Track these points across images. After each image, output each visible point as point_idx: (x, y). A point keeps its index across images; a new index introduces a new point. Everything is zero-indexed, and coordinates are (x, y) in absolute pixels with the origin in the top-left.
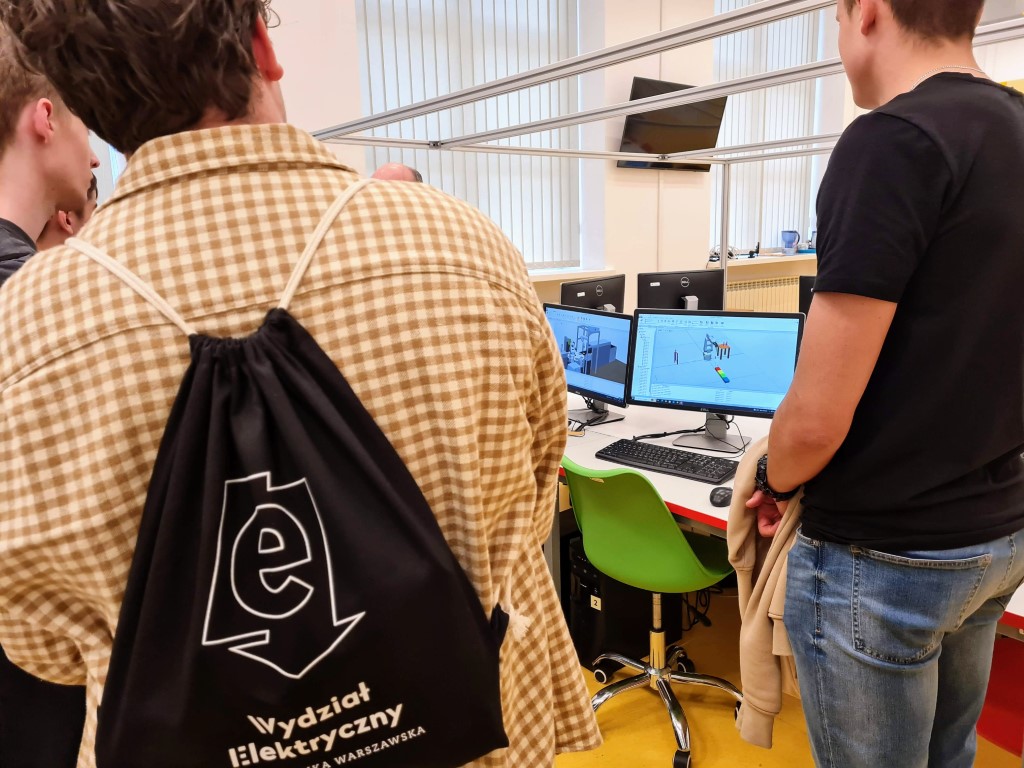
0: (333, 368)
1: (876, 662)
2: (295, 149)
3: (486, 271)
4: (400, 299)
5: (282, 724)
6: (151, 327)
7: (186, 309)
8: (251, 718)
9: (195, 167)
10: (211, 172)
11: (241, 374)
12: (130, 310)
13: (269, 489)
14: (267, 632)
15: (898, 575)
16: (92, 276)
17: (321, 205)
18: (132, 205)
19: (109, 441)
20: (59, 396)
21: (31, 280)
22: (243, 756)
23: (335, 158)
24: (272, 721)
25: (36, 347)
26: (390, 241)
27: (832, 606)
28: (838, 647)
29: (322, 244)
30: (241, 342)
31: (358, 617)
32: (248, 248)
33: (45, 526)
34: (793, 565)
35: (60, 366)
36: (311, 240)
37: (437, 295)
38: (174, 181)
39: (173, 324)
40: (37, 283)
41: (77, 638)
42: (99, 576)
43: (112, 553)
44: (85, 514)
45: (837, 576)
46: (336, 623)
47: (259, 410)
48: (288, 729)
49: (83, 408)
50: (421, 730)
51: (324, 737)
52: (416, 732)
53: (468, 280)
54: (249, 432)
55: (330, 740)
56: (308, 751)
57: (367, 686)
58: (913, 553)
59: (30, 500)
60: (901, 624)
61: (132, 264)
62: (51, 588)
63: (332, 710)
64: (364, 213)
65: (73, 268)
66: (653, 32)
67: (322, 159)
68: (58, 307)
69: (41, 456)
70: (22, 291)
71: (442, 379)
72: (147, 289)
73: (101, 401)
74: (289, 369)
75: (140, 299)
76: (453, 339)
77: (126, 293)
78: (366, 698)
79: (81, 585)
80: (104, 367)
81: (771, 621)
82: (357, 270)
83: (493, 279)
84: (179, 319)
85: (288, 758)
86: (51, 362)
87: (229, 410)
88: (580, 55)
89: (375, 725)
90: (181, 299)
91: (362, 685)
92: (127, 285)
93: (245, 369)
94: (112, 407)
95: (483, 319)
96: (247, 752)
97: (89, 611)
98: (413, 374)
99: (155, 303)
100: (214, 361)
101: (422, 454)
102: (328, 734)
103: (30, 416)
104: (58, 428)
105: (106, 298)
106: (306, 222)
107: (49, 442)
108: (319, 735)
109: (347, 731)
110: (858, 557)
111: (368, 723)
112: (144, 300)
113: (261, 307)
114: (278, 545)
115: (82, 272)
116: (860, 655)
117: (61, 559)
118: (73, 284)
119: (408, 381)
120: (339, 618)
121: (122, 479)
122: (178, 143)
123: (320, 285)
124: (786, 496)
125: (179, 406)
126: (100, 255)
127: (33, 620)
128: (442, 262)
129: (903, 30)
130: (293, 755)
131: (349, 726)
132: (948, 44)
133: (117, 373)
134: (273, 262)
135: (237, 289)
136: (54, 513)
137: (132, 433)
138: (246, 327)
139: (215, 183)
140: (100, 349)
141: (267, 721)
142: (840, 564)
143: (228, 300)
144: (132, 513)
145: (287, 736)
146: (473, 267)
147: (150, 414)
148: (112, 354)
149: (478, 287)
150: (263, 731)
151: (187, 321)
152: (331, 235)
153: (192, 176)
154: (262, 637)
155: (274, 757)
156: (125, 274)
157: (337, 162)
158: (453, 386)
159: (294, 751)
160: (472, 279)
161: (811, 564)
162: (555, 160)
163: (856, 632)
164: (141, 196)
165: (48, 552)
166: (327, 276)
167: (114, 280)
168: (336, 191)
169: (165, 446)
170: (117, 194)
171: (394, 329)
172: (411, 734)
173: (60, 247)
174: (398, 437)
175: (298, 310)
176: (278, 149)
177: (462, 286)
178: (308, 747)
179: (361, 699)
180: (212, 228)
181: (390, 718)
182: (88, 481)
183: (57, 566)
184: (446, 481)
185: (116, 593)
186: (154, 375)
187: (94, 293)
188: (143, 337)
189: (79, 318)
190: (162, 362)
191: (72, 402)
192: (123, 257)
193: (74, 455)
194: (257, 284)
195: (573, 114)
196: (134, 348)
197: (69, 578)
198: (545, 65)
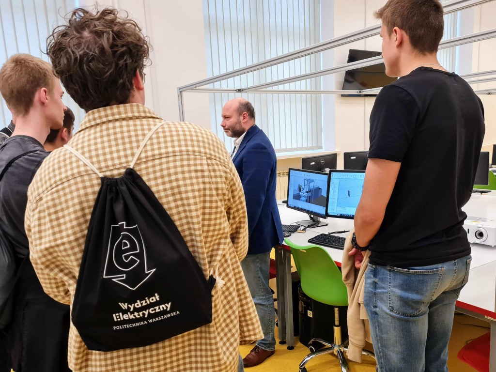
0: (148, 188)
1: (399, 316)
2: (139, 112)
3: (206, 153)
4: (171, 165)
5: (129, 306)
6: (89, 175)
7: (100, 168)
8: (120, 303)
9: (104, 120)
10: (110, 121)
11: (116, 190)
12: (82, 169)
13: (125, 227)
14: (125, 275)
15: (406, 277)
16: (71, 158)
17: (146, 132)
18: (84, 133)
19: (75, 212)
20: (59, 197)
21: (52, 159)
22: (118, 317)
23: (154, 114)
24: (126, 304)
25: (53, 181)
26: (169, 144)
27: (380, 293)
28: (383, 311)
29: (145, 146)
30: (117, 179)
31: (154, 270)
32: (121, 147)
33: (55, 240)
34: (367, 278)
35: (60, 187)
36: (142, 144)
37: (185, 163)
38: (98, 124)
39: (96, 173)
40: (54, 160)
41: (66, 281)
42: (73, 258)
43: (77, 250)
44: (68, 236)
45: (382, 280)
46: (146, 272)
47: (122, 202)
48: (132, 307)
49: (66, 201)
50: (178, 312)
51: (144, 312)
52: (176, 313)
53: (198, 157)
54: (119, 208)
55: (146, 313)
56: (139, 317)
57: (158, 295)
58: (412, 268)
59: (51, 231)
60: (408, 298)
61: (83, 153)
62: (58, 263)
63: (146, 302)
64: (161, 135)
65: (65, 155)
66: (361, 28)
67: (149, 115)
68: (60, 168)
69: (53, 217)
70: (49, 163)
71: (186, 192)
72: (88, 162)
73: (72, 199)
74: (132, 188)
75: (85, 165)
76: (191, 178)
77: (81, 163)
78: (158, 299)
79: (67, 261)
80: (74, 188)
81: (359, 304)
82: (157, 155)
83: (208, 156)
84: (97, 172)
85: (132, 318)
86: (57, 186)
87: (113, 201)
88: (322, 42)
89: (162, 309)
90: (98, 165)
91: (156, 294)
92: (81, 160)
93: (118, 188)
94: (76, 201)
95: (202, 171)
96: (119, 316)
97: (70, 272)
98: (176, 190)
99: (91, 167)
100: (108, 185)
101: (180, 219)
102: (146, 311)
103: (50, 203)
104: (59, 208)
105: (75, 165)
106: (140, 138)
107: (56, 212)
108: (142, 311)
109: (152, 311)
110: (390, 271)
111: (159, 308)
112: (87, 165)
113: (124, 168)
114: (127, 246)
115: (67, 156)
116: (392, 313)
117: (60, 251)
118: (65, 160)
119: (174, 193)
120: (148, 270)
121: (80, 225)
122: (99, 112)
123: (144, 160)
124: (364, 249)
125: (97, 201)
126: (73, 150)
127: (52, 274)
128: (188, 151)
129: (412, 48)
130: (134, 318)
131: (153, 309)
132: (428, 54)
133: (78, 190)
134: (129, 152)
135: (117, 162)
136: (58, 236)
137: (83, 209)
138: (119, 174)
139: (111, 125)
140: (72, 182)
141: (125, 304)
142: (383, 274)
143: (114, 165)
144: (83, 236)
145: (132, 310)
146: (200, 152)
147: (88, 203)
148: (76, 183)
149: (201, 159)
150: (124, 308)
151: (100, 172)
152: (149, 142)
153: (104, 123)
154: (123, 277)
155: (128, 318)
156: (81, 157)
157: (154, 116)
158: (190, 195)
159: (134, 316)
160: (199, 157)
161: (372, 276)
162: (309, 95)
163: (390, 303)
164: (87, 130)
165: (56, 249)
166: (147, 157)
167: (77, 159)
168: (152, 127)
169: (93, 214)
170: (80, 129)
171: (169, 175)
172: (175, 313)
173: (62, 148)
174: (171, 213)
175: (137, 168)
176: (132, 112)
177: (195, 159)
178: (139, 315)
179: (156, 299)
180: (109, 141)
181: (167, 307)
182: (69, 225)
183: (59, 254)
184: (190, 229)
185: (78, 264)
186: (89, 190)
187: (71, 163)
188: (86, 178)
189: (66, 171)
190: (92, 186)
191: (63, 199)
192: (80, 151)
193: (64, 217)
194: (123, 160)
195: (318, 71)
196: (83, 181)
197: (63, 258)
198: (303, 47)
